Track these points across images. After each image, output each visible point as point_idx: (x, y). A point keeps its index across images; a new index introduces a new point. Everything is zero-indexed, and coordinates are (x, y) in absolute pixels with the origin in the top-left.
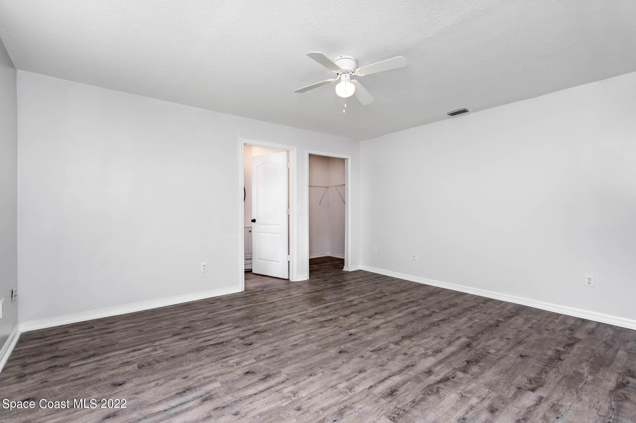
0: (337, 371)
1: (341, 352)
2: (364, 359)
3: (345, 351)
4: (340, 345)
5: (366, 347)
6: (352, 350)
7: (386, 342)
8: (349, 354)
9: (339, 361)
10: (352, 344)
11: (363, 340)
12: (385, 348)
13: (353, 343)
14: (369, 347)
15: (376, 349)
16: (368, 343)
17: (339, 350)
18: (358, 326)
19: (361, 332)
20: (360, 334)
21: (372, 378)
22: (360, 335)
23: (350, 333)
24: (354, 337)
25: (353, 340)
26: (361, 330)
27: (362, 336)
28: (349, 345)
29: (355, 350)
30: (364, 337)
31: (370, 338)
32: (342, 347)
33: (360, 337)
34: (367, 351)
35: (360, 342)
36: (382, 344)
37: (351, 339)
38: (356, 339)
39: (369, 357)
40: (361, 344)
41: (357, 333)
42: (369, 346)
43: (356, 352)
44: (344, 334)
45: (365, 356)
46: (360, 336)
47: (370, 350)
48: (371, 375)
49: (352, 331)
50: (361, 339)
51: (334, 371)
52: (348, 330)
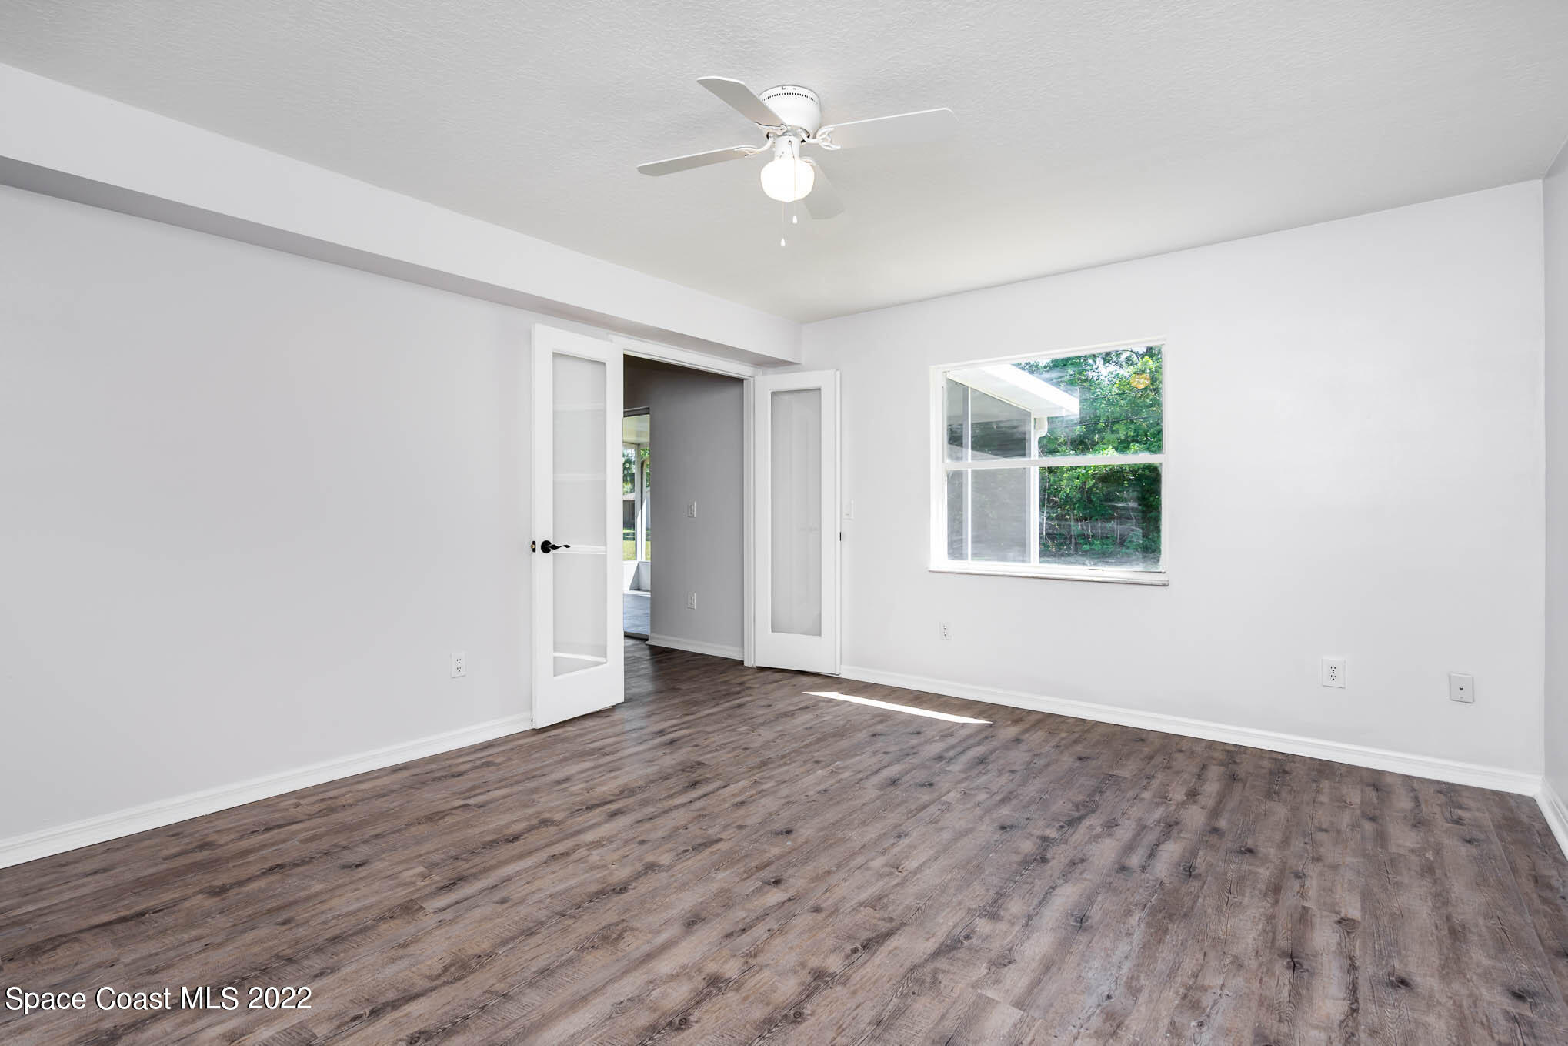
0: (784, 801)
1: (789, 832)
2: (737, 824)
3: (781, 836)
4: (796, 847)
5: (731, 848)
6: (765, 839)
7: (679, 867)
8: (769, 829)
9: (785, 814)
10: (767, 854)
11: (740, 868)
12: (687, 851)
13: (767, 856)
14: (724, 849)
15: (709, 847)
16: (729, 860)
17: (792, 836)
18: (760, 919)
19: (747, 895)
20: (752, 885)
21: (723, 797)
22: (748, 882)
23: (782, 886)
24: (767, 874)
25: (766, 866)
26: (749, 906)
27: (745, 879)
28: (775, 851)
29: (756, 841)
30: (737, 879)
31: (721, 875)
32: (789, 843)
33: (748, 878)
34: (729, 839)
35: (747, 860)
36: (690, 862)
37: (773, 867)
38: (759, 869)
39: (725, 827)
40: (746, 856)
41: (759, 890)
42: (725, 851)
43: (754, 836)
44: (797, 882)
45: (735, 829)
46: (748, 880)
47: (722, 843)
48: (724, 801)
49: (775, 896)
50: (745, 872)
51: (788, 800)
52: (789, 900)
